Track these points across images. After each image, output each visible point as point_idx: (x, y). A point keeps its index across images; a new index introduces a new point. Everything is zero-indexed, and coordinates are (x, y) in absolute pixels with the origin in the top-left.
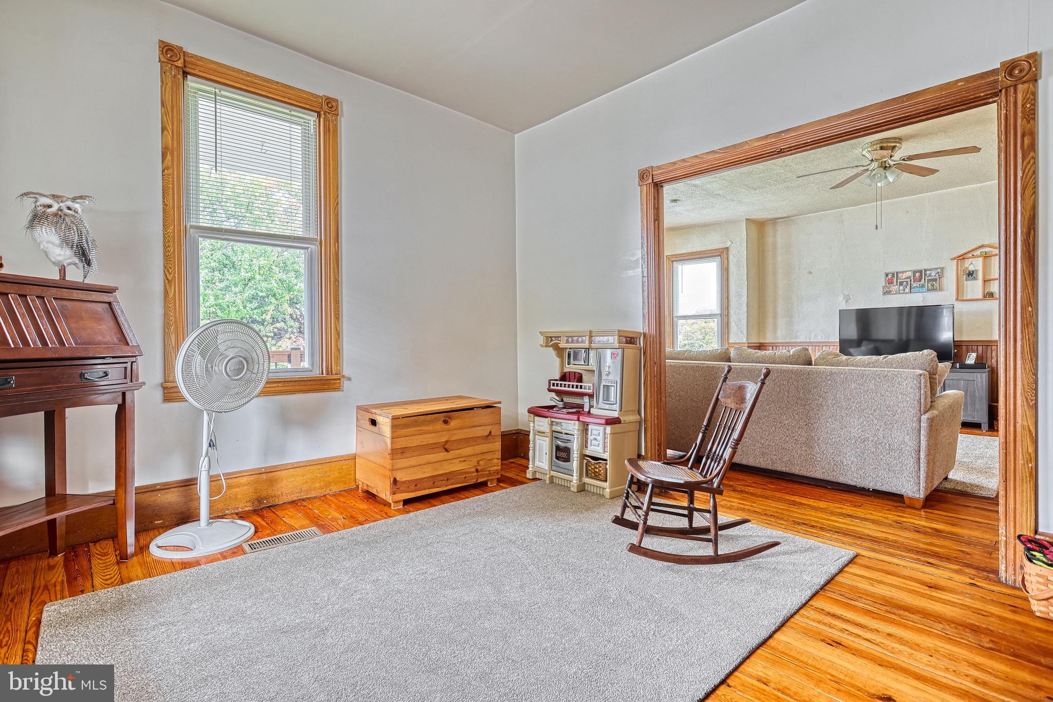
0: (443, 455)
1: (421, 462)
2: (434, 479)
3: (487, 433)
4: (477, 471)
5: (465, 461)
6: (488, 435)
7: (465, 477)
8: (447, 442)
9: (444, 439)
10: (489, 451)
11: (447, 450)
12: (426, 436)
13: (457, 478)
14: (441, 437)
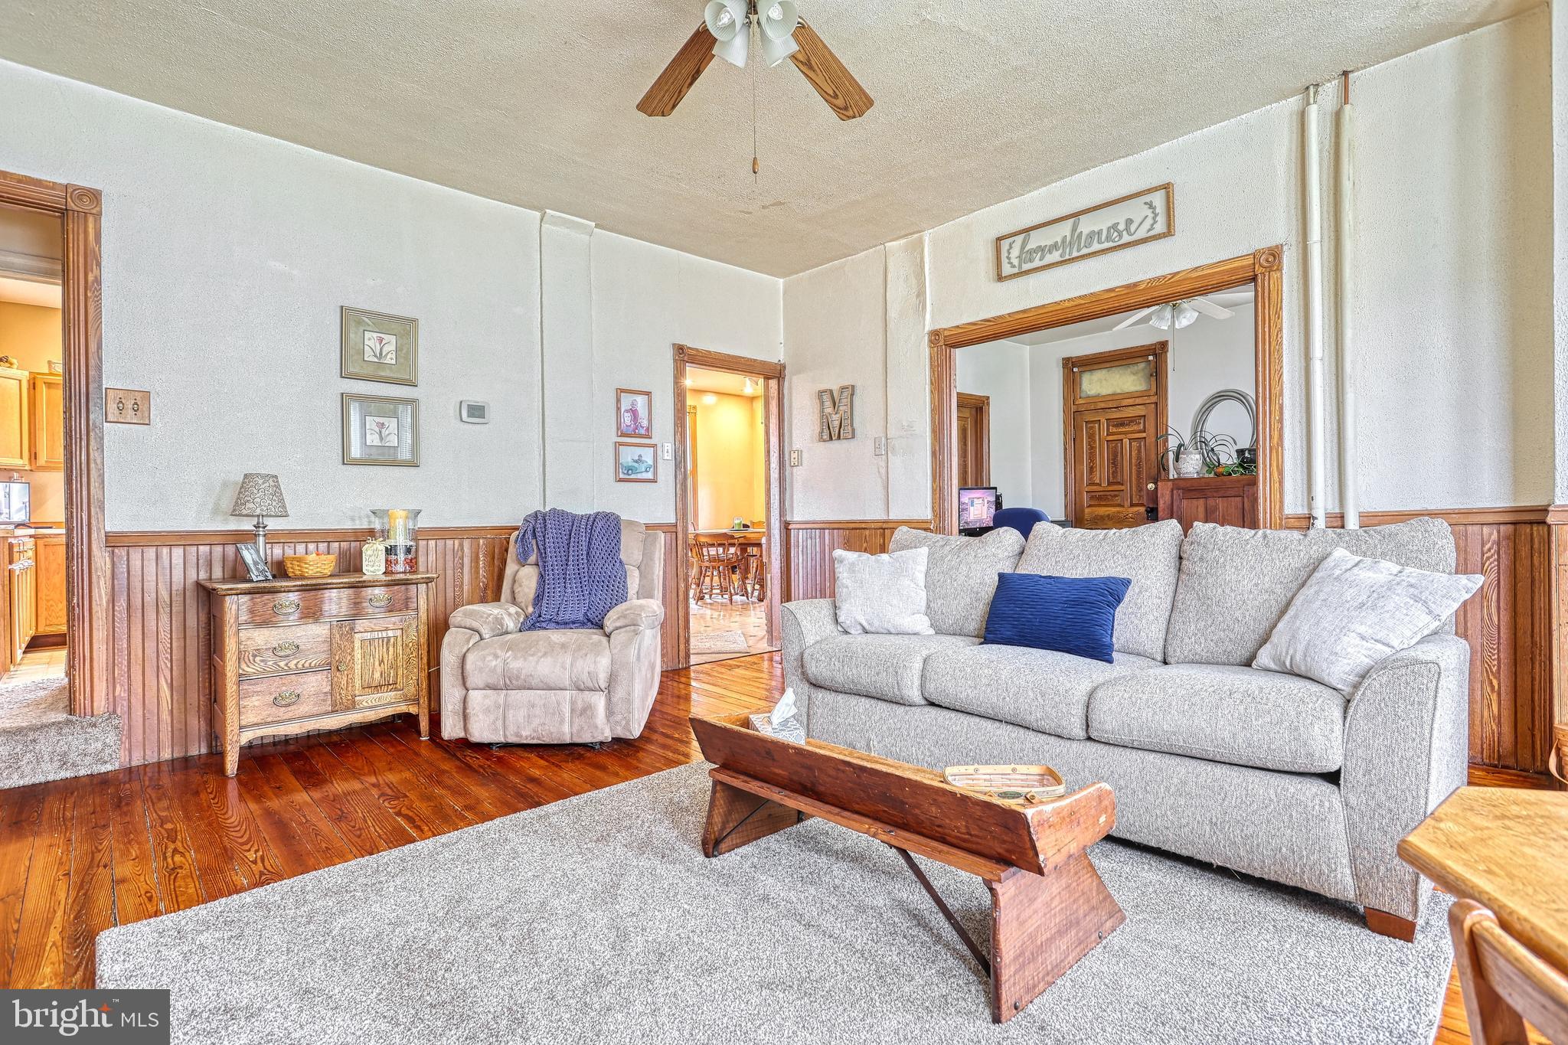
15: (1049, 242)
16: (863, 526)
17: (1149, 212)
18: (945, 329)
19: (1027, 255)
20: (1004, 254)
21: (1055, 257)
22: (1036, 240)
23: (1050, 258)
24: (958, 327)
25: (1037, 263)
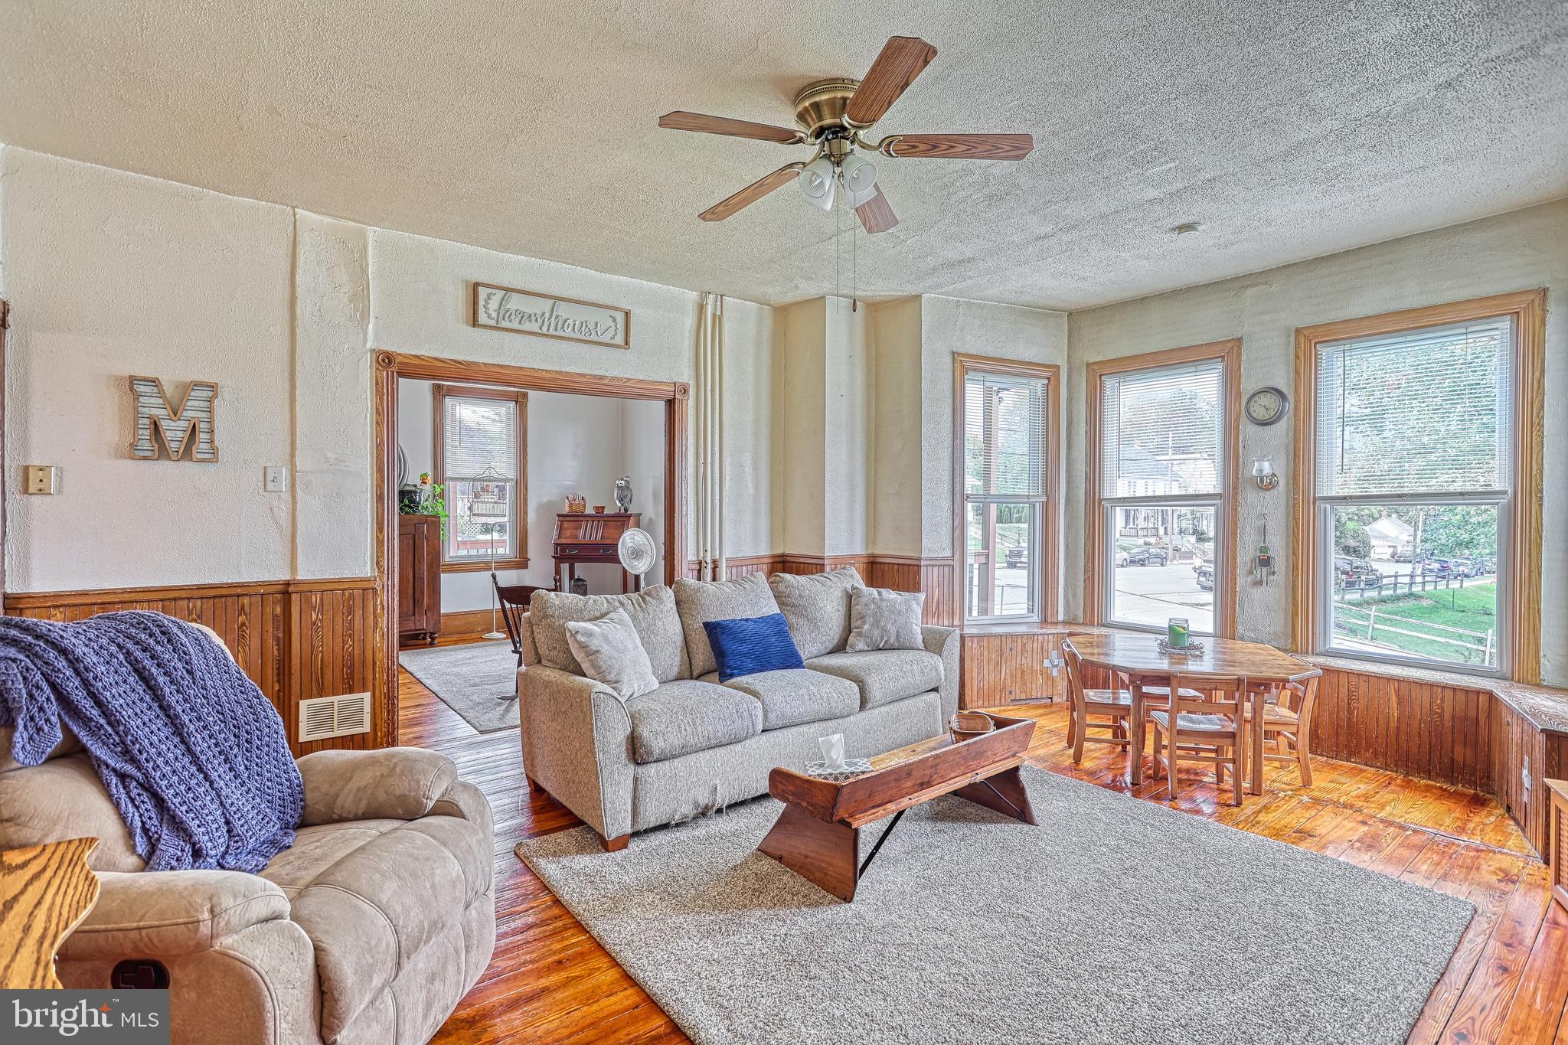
15: (529, 311)
16: (239, 591)
17: (613, 324)
18: (399, 354)
19: (503, 312)
20: (481, 302)
21: (534, 327)
22: (515, 303)
23: (527, 326)
24: (418, 357)
25: (515, 325)
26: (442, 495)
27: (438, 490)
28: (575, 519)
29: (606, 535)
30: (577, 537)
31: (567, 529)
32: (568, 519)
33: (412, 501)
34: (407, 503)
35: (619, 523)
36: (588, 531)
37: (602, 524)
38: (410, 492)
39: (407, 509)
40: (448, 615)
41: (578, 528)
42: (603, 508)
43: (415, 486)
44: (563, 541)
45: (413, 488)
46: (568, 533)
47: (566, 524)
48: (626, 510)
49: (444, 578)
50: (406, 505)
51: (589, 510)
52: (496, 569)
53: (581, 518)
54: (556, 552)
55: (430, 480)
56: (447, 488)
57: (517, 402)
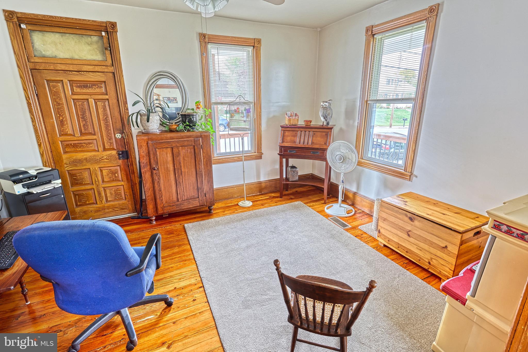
0: (406, 236)
1: (393, 231)
2: (399, 246)
3: (444, 246)
4: (429, 263)
5: (421, 250)
6: (444, 248)
7: (420, 260)
8: (410, 231)
9: (409, 228)
10: (443, 258)
11: (409, 235)
12: (397, 219)
13: (413, 256)
14: (407, 226)
26: (210, 116)
27: (207, 113)
28: (293, 129)
29: (315, 142)
30: (295, 142)
31: (288, 136)
32: (288, 129)
33: (190, 121)
34: (188, 123)
35: (324, 134)
36: (302, 138)
37: (311, 133)
38: (189, 115)
39: (188, 127)
40: (218, 189)
41: (295, 136)
42: (311, 121)
43: (193, 109)
44: (286, 144)
45: (192, 111)
46: (289, 139)
47: (287, 133)
48: (328, 124)
49: (214, 167)
50: (187, 125)
51: (301, 123)
52: (245, 160)
53: (297, 129)
54: (281, 151)
55: (202, 105)
56: (213, 112)
57: (254, 46)
